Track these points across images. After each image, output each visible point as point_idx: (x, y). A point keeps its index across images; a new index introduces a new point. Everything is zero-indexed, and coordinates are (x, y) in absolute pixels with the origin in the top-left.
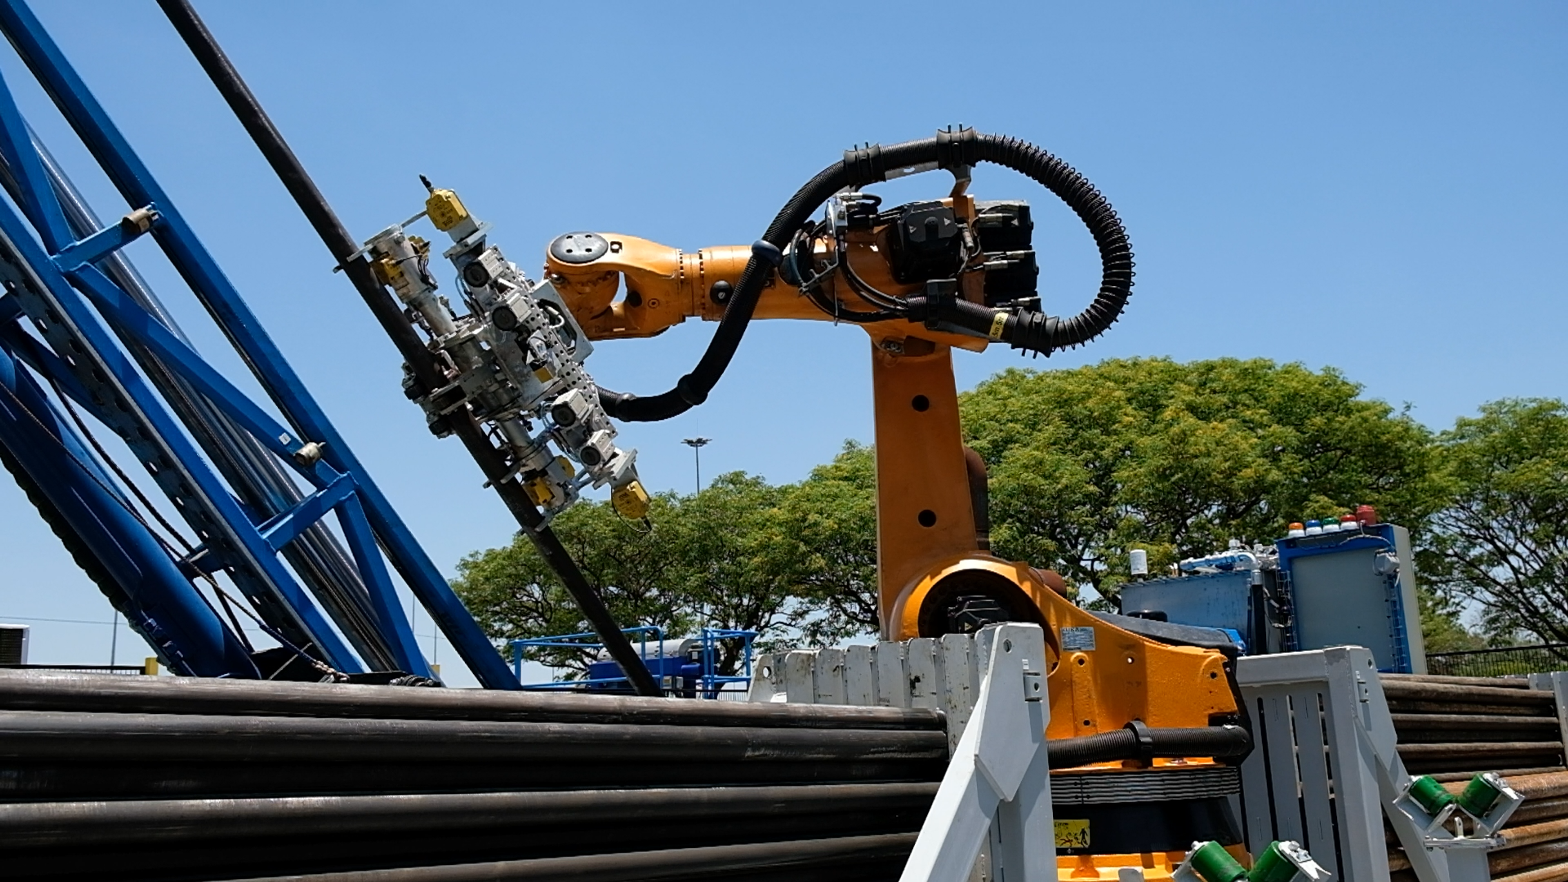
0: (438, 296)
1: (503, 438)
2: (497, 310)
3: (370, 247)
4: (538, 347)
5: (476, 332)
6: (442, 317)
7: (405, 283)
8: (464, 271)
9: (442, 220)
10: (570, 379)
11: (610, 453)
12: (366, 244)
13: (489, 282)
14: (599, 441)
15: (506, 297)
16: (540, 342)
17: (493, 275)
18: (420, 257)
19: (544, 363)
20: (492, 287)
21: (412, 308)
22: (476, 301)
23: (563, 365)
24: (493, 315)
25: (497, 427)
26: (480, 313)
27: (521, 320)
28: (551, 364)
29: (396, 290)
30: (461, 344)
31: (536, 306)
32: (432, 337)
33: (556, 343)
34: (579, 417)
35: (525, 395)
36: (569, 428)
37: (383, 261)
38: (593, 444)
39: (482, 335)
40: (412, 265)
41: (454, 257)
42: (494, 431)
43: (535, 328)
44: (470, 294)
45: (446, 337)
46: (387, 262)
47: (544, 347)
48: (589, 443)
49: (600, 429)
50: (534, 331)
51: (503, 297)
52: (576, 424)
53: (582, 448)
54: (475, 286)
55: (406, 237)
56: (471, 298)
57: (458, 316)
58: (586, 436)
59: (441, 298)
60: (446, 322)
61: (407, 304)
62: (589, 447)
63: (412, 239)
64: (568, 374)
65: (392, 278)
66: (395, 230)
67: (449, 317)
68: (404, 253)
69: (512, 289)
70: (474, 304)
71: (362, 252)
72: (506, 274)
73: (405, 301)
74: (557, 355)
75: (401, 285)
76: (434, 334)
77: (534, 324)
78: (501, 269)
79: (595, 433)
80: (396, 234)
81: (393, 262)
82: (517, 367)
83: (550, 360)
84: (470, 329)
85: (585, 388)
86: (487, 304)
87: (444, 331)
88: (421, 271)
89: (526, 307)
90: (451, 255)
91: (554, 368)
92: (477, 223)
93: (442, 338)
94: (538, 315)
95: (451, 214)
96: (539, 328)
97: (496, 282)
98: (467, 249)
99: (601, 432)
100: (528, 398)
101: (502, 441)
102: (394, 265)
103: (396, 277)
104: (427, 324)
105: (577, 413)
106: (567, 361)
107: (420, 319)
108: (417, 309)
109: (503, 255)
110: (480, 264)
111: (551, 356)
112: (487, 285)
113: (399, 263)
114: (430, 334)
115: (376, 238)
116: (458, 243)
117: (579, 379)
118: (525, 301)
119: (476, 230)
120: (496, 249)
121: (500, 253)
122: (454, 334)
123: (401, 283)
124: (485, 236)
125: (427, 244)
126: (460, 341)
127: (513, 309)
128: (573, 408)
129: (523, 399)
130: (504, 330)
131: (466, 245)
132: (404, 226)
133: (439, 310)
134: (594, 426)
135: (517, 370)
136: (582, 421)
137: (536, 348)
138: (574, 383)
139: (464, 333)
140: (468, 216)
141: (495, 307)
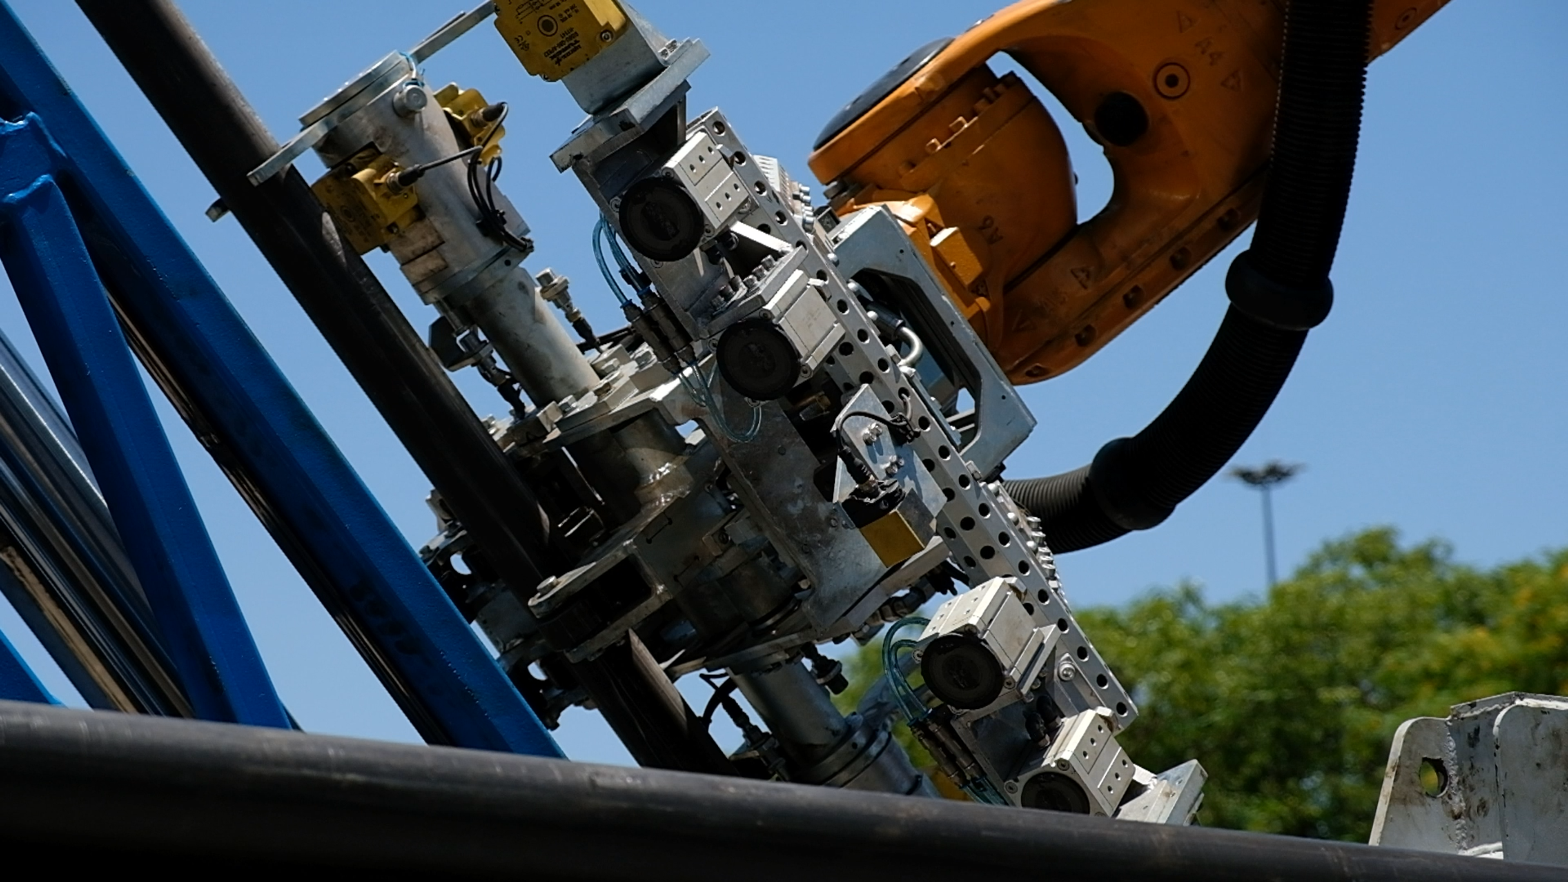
0: (536, 275)
1: (756, 719)
2: (732, 330)
3: (319, 131)
4: (868, 442)
5: (660, 393)
6: (551, 343)
7: (431, 239)
8: (623, 209)
9: (541, 44)
10: (972, 542)
11: (1120, 788)
12: (306, 122)
13: (706, 237)
14: (1081, 752)
15: (762, 286)
16: (874, 425)
17: (715, 218)
18: (476, 155)
19: (893, 499)
20: (712, 256)
21: (455, 320)
22: (661, 303)
23: (949, 494)
24: (721, 349)
25: (730, 686)
26: (677, 342)
27: (812, 363)
28: (915, 498)
29: (405, 262)
30: (614, 430)
31: (853, 302)
32: (519, 408)
33: (924, 423)
34: (1015, 675)
35: (826, 591)
36: (978, 713)
37: (360, 176)
38: (1062, 763)
39: (681, 399)
40: (452, 183)
41: (587, 163)
42: (721, 697)
43: (855, 378)
44: (640, 281)
45: (564, 409)
46: (370, 179)
47: (887, 439)
48: (1049, 760)
49: (1082, 707)
50: (851, 388)
51: (750, 286)
52: (1005, 697)
53: (1024, 778)
54: (659, 257)
55: (430, 91)
56: (645, 295)
57: (597, 333)
58: (1037, 737)
59: (546, 279)
60: (562, 356)
61: (438, 304)
62: (1048, 775)
63: (448, 96)
64: (968, 524)
65: (391, 228)
66: (396, 71)
67: (570, 338)
68: (426, 147)
69: (777, 255)
70: (659, 316)
71: (292, 152)
72: (754, 207)
73: (433, 296)
74: (930, 465)
75: (420, 244)
76: (524, 397)
77: (850, 367)
78: (741, 195)
79: (1067, 721)
80: (400, 85)
81: (393, 175)
82: (794, 499)
83: (908, 486)
84: (644, 381)
85: (1024, 567)
86: (697, 314)
87: (559, 390)
88: (479, 200)
89: (826, 313)
90: (579, 157)
91: (925, 515)
92: (658, 45)
93: (550, 413)
94: (863, 335)
95: (572, 23)
96: (867, 378)
97: (725, 234)
98: (626, 138)
99: (1088, 716)
100: (834, 599)
101: (750, 731)
102: (394, 188)
103: (402, 225)
104: (501, 365)
105: (1006, 662)
106: (964, 481)
107: (483, 353)
108: (469, 320)
109: (744, 141)
110: (672, 183)
111: (911, 472)
112: (697, 252)
113: (408, 179)
114: (510, 396)
115: (338, 102)
116: (595, 113)
117: (1004, 538)
118: (818, 289)
119: (656, 69)
120: (720, 125)
121: (732, 138)
122: (589, 401)
123: (418, 238)
124: (684, 86)
125: (495, 113)
126: (610, 424)
127: (789, 327)
128: (994, 647)
129: (818, 603)
130: (756, 396)
131: (626, 124)
132: (420, 56)
133: (537, 317)
134: (1060, 696)
135: (795, 510)
136: (1024, 691)
137: (862, 449)
138: (988, 552)
139: (623, 392)
140: (627, 23)
141: (723, 321)
